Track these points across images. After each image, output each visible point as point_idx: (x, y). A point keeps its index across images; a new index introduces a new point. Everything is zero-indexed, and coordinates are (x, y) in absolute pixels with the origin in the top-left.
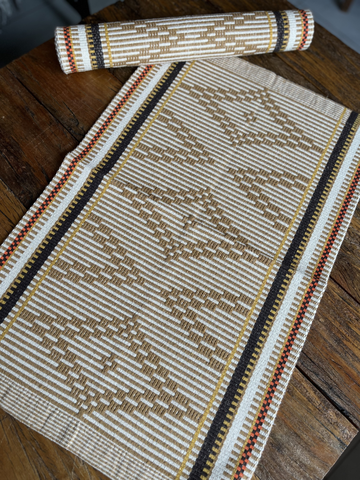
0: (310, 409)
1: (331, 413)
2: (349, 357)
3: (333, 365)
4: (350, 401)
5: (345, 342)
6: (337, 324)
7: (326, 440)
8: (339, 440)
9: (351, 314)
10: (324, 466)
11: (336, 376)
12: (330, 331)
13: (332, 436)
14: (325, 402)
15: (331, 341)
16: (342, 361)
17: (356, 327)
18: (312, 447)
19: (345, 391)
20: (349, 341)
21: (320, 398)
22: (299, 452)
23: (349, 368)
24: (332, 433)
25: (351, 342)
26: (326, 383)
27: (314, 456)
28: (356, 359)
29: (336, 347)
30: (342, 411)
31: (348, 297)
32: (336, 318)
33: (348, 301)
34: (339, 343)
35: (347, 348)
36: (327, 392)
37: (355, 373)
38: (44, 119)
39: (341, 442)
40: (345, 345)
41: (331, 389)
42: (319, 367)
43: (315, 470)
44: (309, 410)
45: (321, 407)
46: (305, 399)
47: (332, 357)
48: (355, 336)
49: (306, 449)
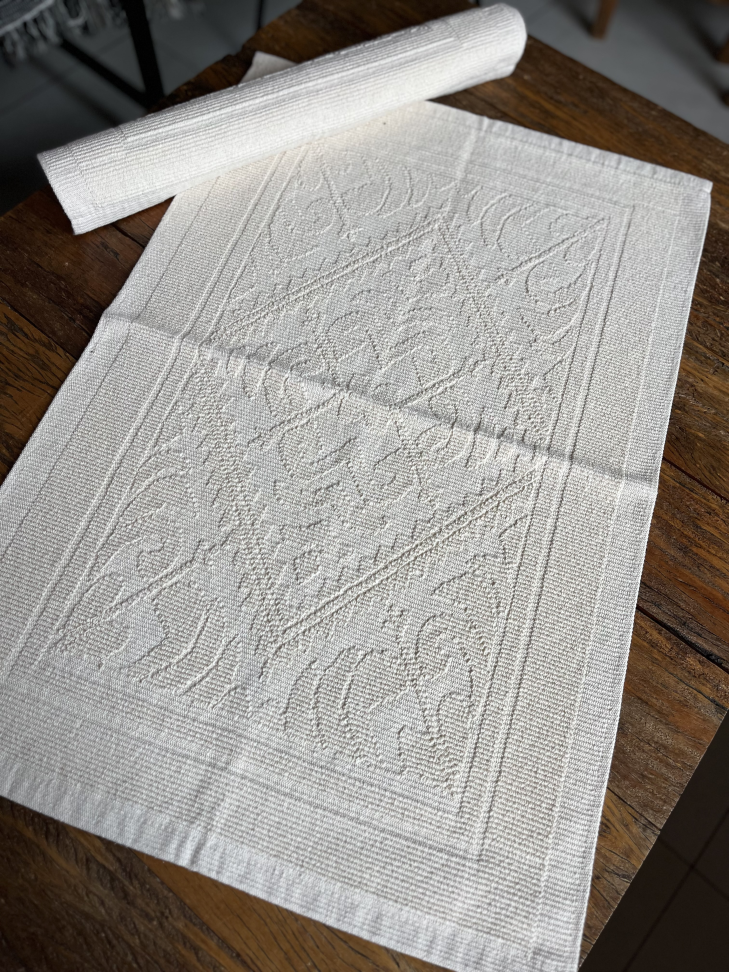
0: (657, 659)
1: (692, 660)
2: (706, 571)
3: (681, 588)
4: (718, 639)
5: (695, 549)
6: (677, 524)
7: (691, 702)
8: (713, 701)
9: (698, 506)
10: (697, 746)
11: (688, 603)
12: (669, 537)
13: (700, 696)
14: (678, 645)
15: (673, 551)
16: (696, 579)
17: (708, 524)
18: (671, 717)
19: (708, 625)
20: (701, 547)
21: (669, 639)
22: (650, 726)
23: (709, 588)
24: (699, 692)
25: (704, 549)
26: (675, 617)
27: (676, 730)
28: (718, 573)
29: (681, 559)
30: (709, 656)
31: (688, 480)
32: (673, 514)
33: (690, 486)
34: (685, 553)
35: (700, 558)
36: (679, 629)
37: (720, 596)
39: (717, 705)
40: (697, 554)
41: (684, 624)
42: (659, 593)
43: (682, 753)
44: (654, 661)
45: (674, 654)
46: (645, 644)
47: (678, 575)
48: (709, 539)
49: (661, 721)
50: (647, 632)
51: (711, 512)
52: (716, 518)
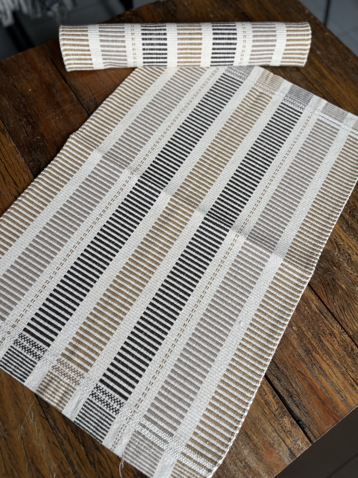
0: (265, 413)
1: (287, 421)
2: (316, 369)
3: (297, 374)
4: (307, 413)
5: (314, 354)
6: (309, 335)
7: (276, 446)
8: (290, 449)
9: (326, 328)
11: (298, 385)
12: (301, 341)
13: (283, 444)
14: (282, 408)
15: (300, 351)
16: (308, 372)
17: (328, 341)
18: (261, 451)
19: (305, 402)
20: (318, 354)
21: (278, 403)
22: (246, 452)
23: (313, 380)
24: (284, 441)
25: (320, 355)
26: (287, 391)
27: (260, 459)
28: (323, 373)
29: (303, 357)
30: (298, 421)
31: (326, 310)
32: (309, 329)
33: (326, 315)
34: (307, 354)
35: (315, 360)
36: (286, 398)
37: (319, 387)
38: (66, 96)
39: (291, 452)
40: (314, 357)
41: (291, 397)
42: (283, 373)
45: (277, 413)
46: (262, 401)
47: (298, 365)
48: (325, 350)
49: (254, 451)
50: (266, 394)
51: (332, 334)
52: (334, 339)
